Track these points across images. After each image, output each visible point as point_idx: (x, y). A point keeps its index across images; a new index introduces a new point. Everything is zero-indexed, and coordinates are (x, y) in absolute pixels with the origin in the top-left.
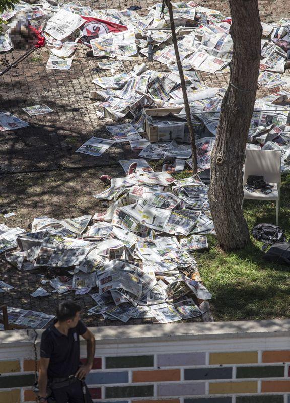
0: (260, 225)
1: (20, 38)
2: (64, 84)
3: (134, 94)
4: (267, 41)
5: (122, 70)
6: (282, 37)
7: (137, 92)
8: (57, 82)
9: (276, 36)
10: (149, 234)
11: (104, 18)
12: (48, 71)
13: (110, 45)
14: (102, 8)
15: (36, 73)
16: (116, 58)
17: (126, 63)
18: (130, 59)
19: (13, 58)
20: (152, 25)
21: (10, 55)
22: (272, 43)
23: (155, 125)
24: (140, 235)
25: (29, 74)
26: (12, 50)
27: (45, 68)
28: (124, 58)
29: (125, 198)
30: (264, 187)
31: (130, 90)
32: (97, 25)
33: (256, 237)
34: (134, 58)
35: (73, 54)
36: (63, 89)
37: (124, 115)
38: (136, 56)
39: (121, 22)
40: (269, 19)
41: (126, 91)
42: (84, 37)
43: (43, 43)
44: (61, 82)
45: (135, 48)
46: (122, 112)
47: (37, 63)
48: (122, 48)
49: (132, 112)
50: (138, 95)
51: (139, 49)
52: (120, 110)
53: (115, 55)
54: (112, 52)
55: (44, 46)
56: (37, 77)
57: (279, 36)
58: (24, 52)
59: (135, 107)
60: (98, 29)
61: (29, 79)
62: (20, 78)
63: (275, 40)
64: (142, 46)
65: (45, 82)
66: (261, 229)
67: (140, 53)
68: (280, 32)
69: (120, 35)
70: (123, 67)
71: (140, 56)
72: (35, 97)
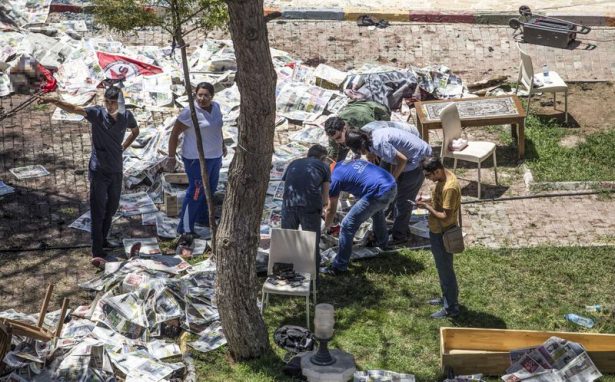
0: (284, 328)
1: (23, 80)
2: (71, 140)
3: (155, 154)
4: (337, 92)
5: (149, 124)
6: (357, 88)
7: (159, 152)
8: (62, 136)
9: (350, 86)
10: (141, 334)
11: (134, 57)
12: (53, 123)
13: (139, 90)
14: (139, 44)
15: (37, 125)
16: (144, 108)
17: (156, 115)
18: (162, 110)
19: (11, 105)
20: (196, 67)
21: (8, 100)
22: (344, 95)
23: (173, 194)
24: (130, 336)
25: (28, 126)
26: (12, 94)
27: (50, 118)
28: (155, 109)
29: (117, 289)
30: (292, 278)
31: (152, 148)
32: (124, 66)
33: (278, 343)
34: (167, 109)
35: (90, 101)
36: (68, 146)
37: (139, 181)
38: (171, 105)
39: (156, 63)
40: (350, 64)
41: (148, 150)
42: (107, 80)
43: (54, 87)
44: (67, 136)
45: (170, 96)
46: (137, 177)
47: (42, 112)
48: (154, 95)
49: (150, 176)
50: (161, 156)
51: (175, 97)
52: (136, 174)
53: (143, 104)
54: (140, 100)
55: (54, 91)
56: (38, 130)
57: (354, 86)
58: (27, 97)
59: (155, 171)
60: (125, 70)
61: (26, 132)
62: (15, 130)
63: (347, 91)
64: (178, 93)
65: (46, 136)
66: (285, 332)
67: (176, 103)
68: (355, 82)
69: (152, 78)
70: (151, 119)
71: (175, 106)
72: (30, 155)
